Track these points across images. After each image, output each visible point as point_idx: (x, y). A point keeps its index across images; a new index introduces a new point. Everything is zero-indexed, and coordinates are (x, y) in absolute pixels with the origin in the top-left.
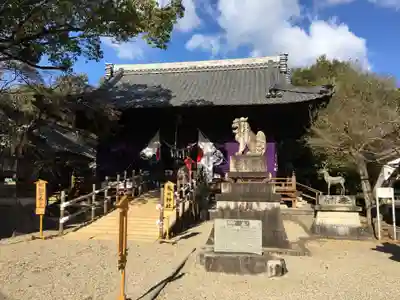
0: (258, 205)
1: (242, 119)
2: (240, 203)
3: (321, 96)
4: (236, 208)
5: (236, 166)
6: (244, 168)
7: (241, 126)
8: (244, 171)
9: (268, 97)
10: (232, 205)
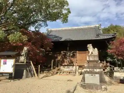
0: (96, 70)
1: (90, 44)
2: (90, 69)
3: (113, 37)
4: (89, 71)
5: (89, 58)
6: (91, 59)
7: (90, 47)
8: (91, 60)
9: (96, 37)
10: (88, 70)
